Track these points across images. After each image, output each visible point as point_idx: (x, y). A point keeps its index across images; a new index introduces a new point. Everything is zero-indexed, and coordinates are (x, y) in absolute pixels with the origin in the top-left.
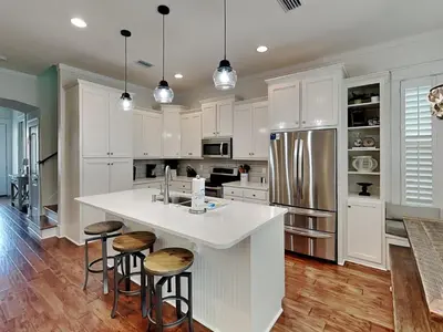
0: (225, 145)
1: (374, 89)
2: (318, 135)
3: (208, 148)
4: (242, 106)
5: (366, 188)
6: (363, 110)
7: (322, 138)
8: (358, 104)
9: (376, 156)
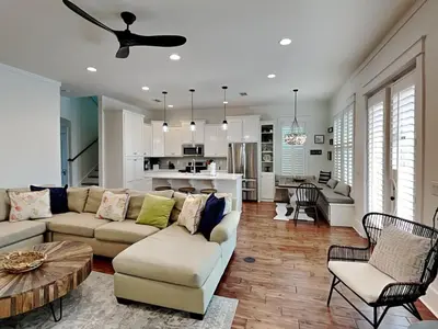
0: (200, 149)
1: (271, 127)
2: (248, 145)
3: (188, 150)
4: (209, 127)
5: (268, 168)
6: (267, 136)
7: (250, 147)
8: (265, 132)
9: (271, 154)
